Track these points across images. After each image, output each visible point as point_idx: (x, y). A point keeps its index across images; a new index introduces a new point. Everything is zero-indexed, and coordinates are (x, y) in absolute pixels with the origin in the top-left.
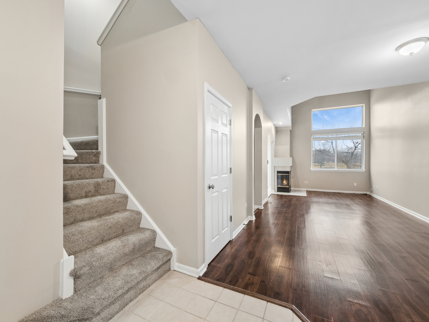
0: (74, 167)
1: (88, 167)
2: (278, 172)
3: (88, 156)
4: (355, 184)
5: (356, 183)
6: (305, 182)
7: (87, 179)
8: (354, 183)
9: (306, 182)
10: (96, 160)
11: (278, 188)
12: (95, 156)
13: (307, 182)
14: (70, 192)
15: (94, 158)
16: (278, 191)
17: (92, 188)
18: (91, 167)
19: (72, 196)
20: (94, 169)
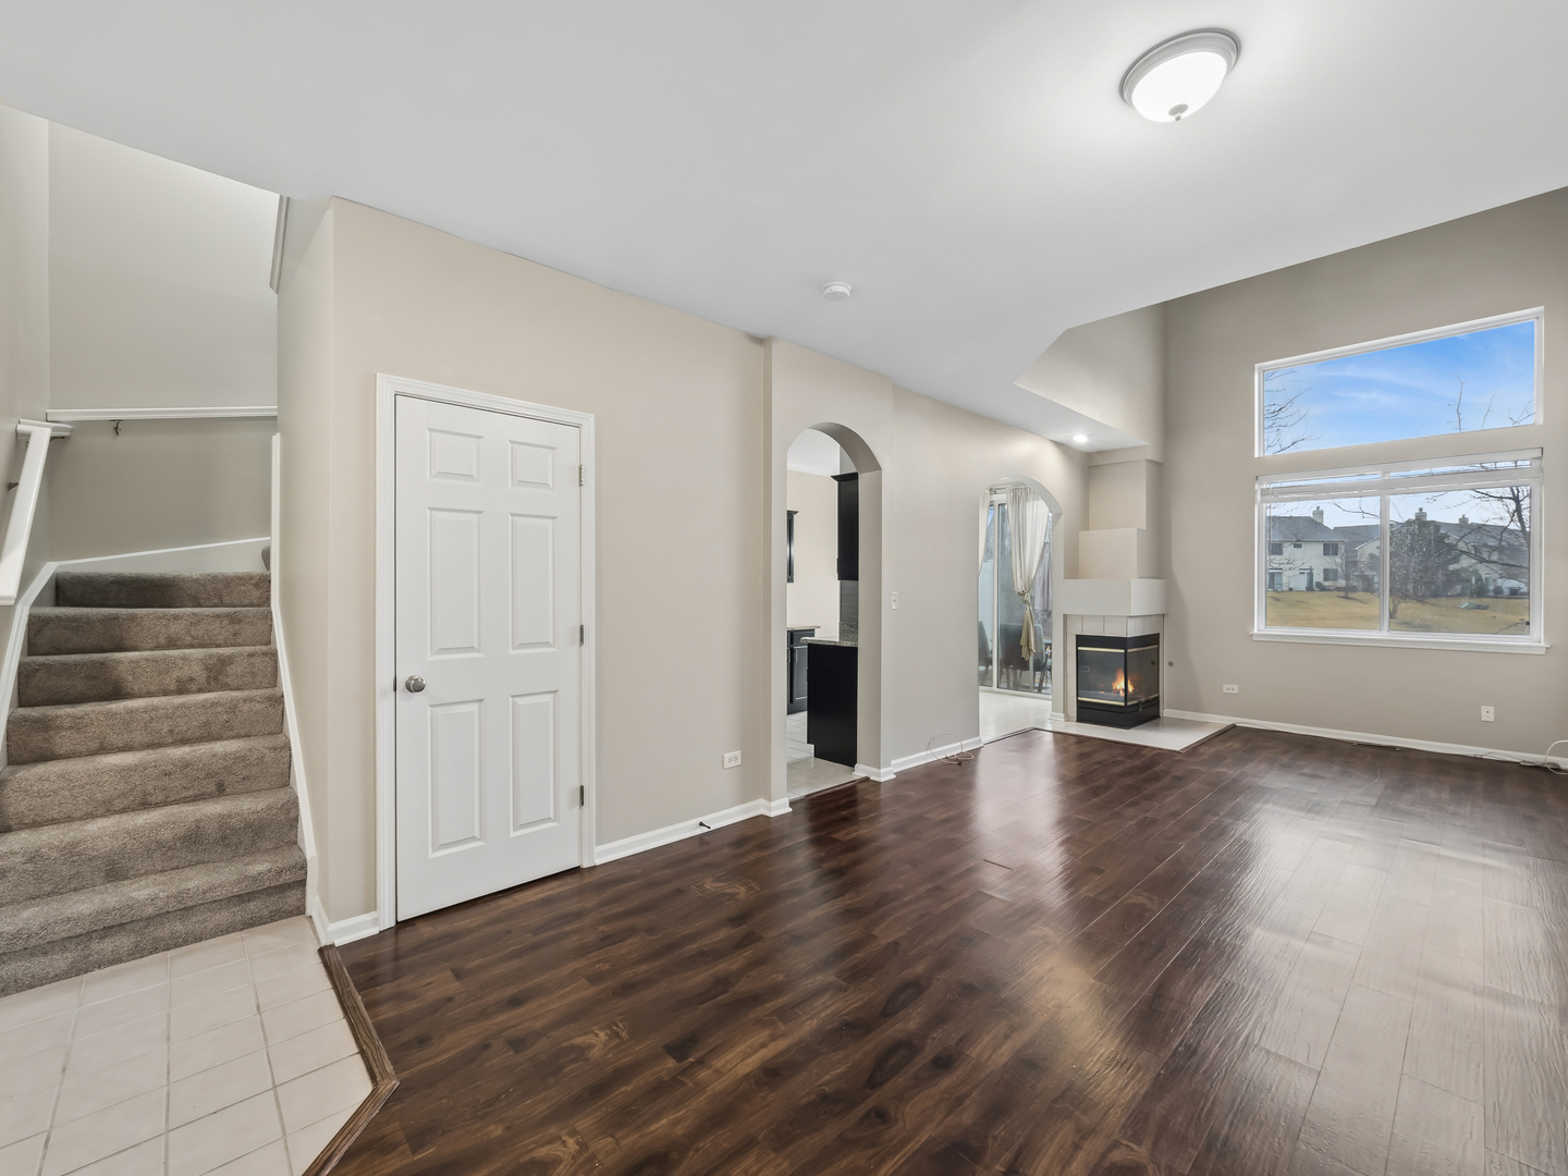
0: (176, 617)
1: (218, 616)
2: (1082, 640)
3: (243, 588)
4: (1488, 713)
5: (1491, 709)
6: (1225, 686)
7: (218, 646)
8: (1483, 707)
9: (1231, 688)
10: (260, 598)
11: (1081, 706)
12: (257, 585)
13: (1236, 687)
14: (130, 678)
15: (256, 593)
16: (1080, 719)
17: (197, 671)
18: (228, 616)
19: (136, 687)
20: (240, 622)
